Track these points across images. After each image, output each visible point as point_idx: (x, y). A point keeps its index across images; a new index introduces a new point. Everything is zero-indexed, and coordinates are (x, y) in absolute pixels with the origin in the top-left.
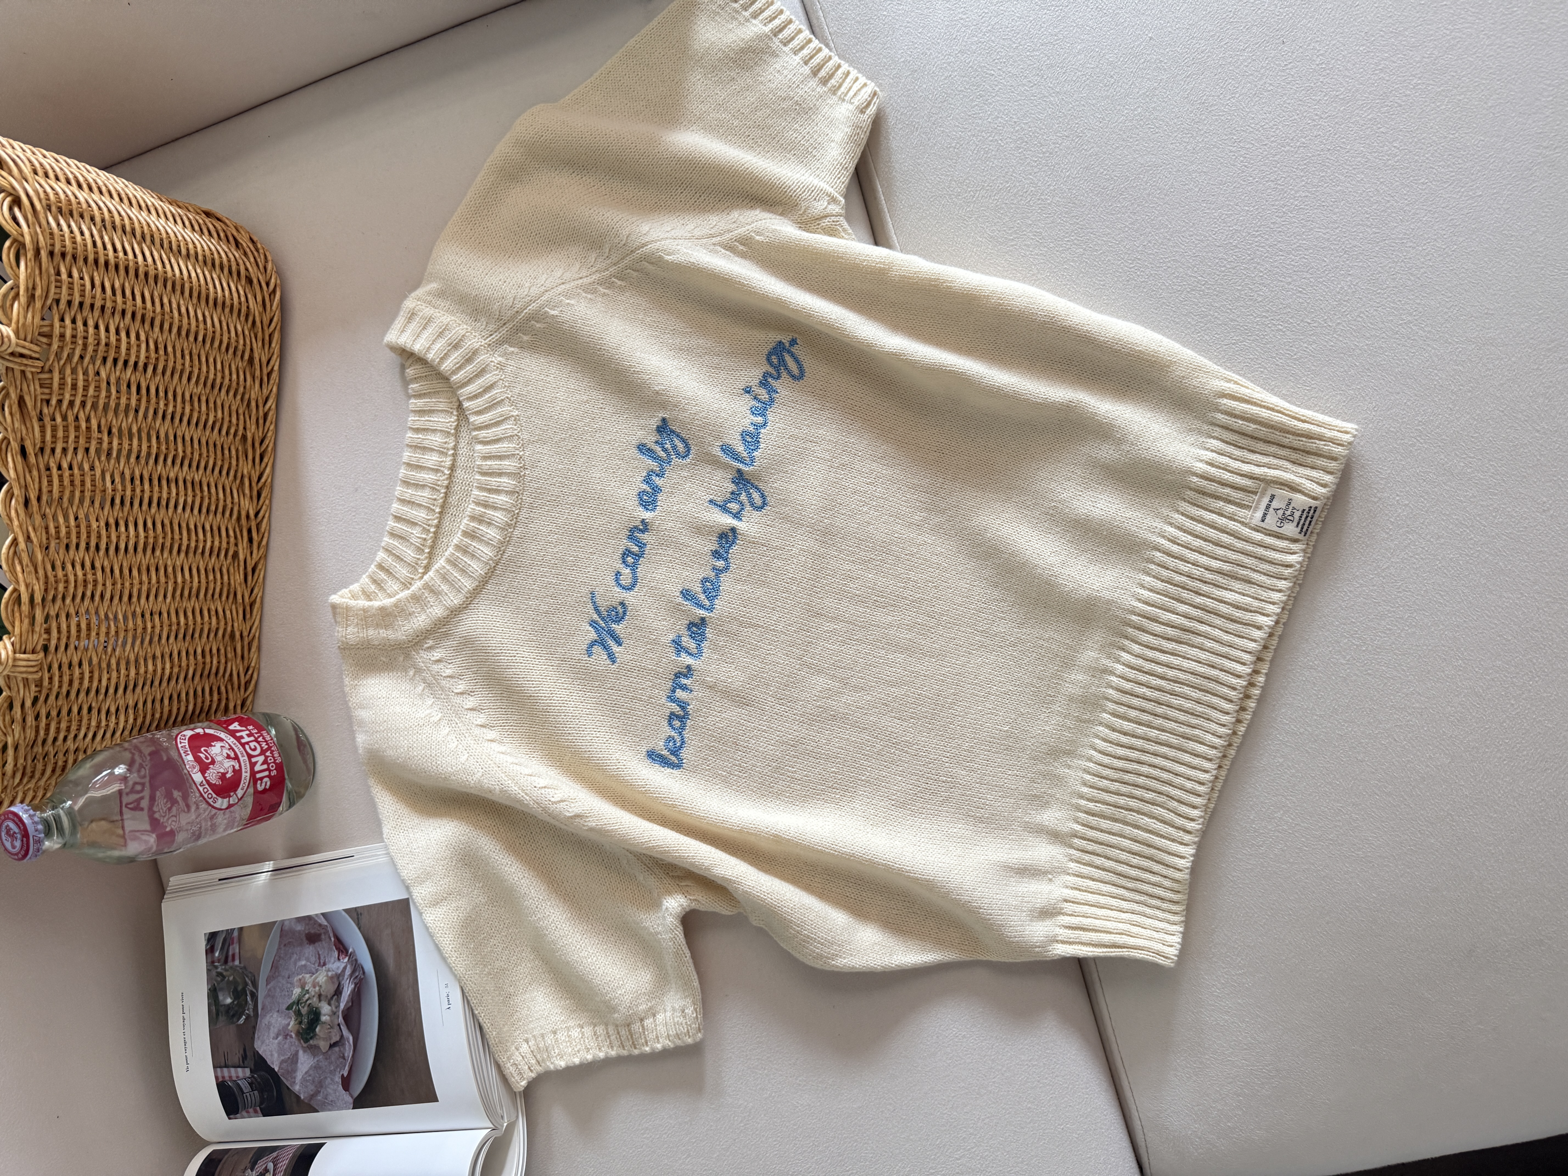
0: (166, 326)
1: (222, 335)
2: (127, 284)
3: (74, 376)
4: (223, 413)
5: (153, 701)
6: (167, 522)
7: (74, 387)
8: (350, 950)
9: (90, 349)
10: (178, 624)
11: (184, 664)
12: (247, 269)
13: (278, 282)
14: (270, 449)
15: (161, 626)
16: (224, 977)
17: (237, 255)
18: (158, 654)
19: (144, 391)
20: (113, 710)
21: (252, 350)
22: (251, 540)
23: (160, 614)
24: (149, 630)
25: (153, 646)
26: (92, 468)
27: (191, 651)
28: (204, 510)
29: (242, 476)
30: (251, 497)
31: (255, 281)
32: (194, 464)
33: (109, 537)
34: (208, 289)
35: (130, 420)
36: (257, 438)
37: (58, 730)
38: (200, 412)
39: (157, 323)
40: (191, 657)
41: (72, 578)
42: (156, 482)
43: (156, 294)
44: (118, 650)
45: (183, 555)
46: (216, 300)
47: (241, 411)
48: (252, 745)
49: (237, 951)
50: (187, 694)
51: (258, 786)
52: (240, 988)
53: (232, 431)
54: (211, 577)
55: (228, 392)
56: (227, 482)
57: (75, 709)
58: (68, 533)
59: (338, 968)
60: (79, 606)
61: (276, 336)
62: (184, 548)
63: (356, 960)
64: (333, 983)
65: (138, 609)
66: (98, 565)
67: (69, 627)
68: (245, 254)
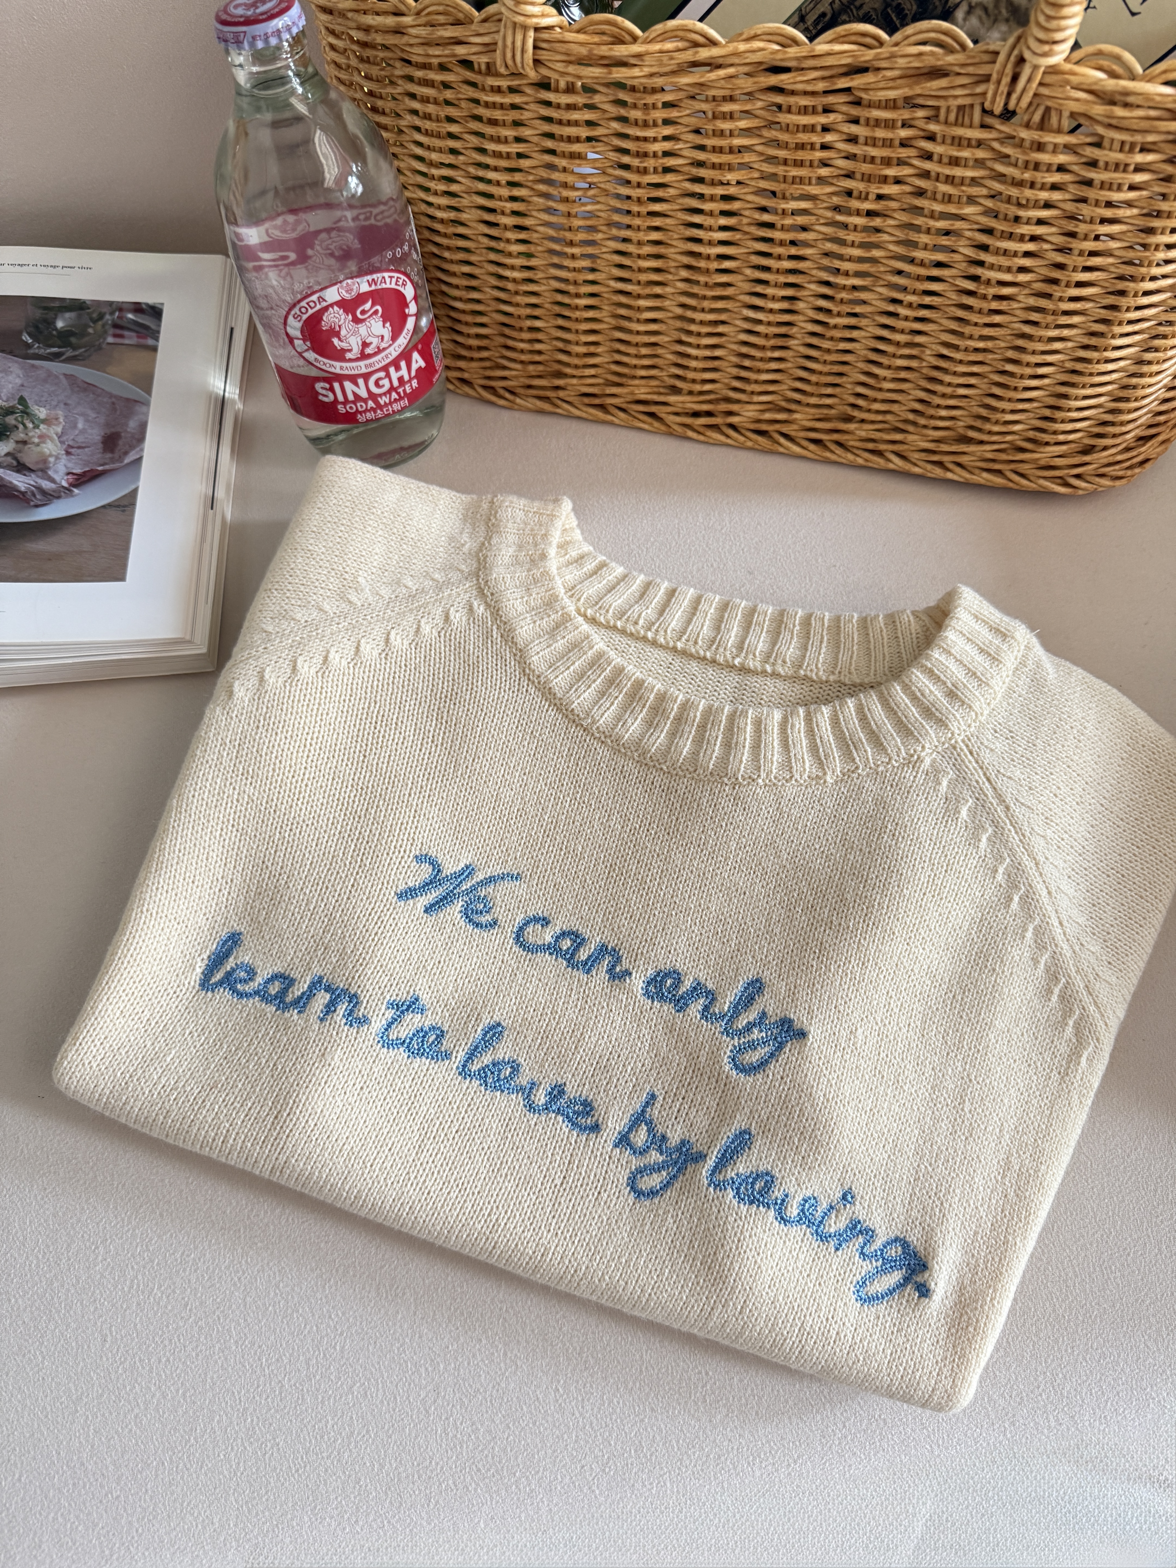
0: (1035, 317)
1: (1010, 400)
2: (1111, 260)
3: (971, 163)
4: (889, 391)
5: (467, 250)
6: (729, 291)
7: (955, 162)
8: (76, 491)
9: (1014, 192)
10: (578, 296)
11: (519, 299)
12: (1105, 448)
13: (1081, 492)
14: (828, 454)
15: (574, 270)
16: (95, 321)
17: (1128, 436)
18: (533, 262)
19: (935, 272)
20: (454, 188)
21: (982, 442)
22: (696, 414)
23: (593, 270)
24: (569, 250)
25: (546, 255)
26: (821, 180)
27: (537, 312)
28: (745, 350)
29: (790, 411)
30: (759, 421)
31: (1087, 458)
32: (814, 341)
33: (712, 198)
34: (1084, 387)
35: (892, 247)
36: (846, 437)
37: (425, 100)
38: (894, 356)
39: (1043, 303)
40: (528, 311)
41: (650, 133)
42: (791, 279)
43: (1089, 305)
44: (541, 200)
45: (679, 311)
46: (1065, 396)
47: (889, 417)
48: (386, 383)
49: (127, 341)
50: (478, 301)
51: (322, 384)
52: (73, 340)
53: (861, 402)
54: (644, 351)
55: (921, 401)
56: (785, 387)
57: (454, 128)
58: (721, 134)
59: (56, 472)
60: (607, 144)
61: (998, 480)
62: (689, 314)
63: (59, 497)
64: (37, 463)
65: (600, 236)
66: (669, 178)
67: (576, 123)
68: (1128, 449)
